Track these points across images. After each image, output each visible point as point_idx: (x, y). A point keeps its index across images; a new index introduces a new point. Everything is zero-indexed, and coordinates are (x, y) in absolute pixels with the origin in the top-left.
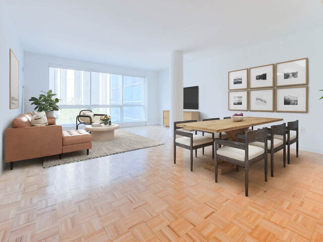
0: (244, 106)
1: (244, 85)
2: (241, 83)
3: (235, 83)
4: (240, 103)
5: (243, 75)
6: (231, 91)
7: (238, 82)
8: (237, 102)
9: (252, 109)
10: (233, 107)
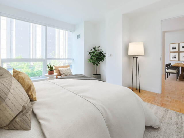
0: (177, 59)
1: (177, 50)
2: (175, 49)
3: (173, 49)
4: (175, 58)
5: (176, 46)
6: (171, 52)
7: (174, 48)
8: (173, 57)
9: (180, 60)
10: (172, 59)
